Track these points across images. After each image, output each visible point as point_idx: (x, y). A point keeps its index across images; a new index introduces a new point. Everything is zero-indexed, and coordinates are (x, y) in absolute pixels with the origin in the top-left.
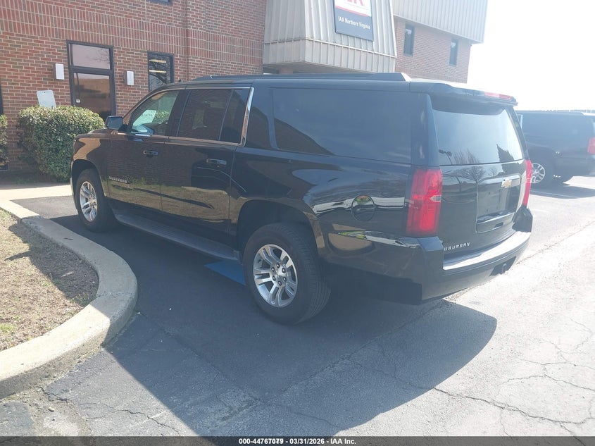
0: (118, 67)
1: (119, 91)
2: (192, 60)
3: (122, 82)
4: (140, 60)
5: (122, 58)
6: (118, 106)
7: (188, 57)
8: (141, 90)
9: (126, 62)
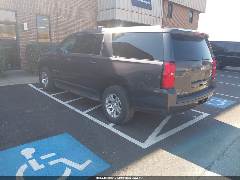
0: (20, 21)
1: (20, 33)
2: (60, 18)
3: (22, 29)
4: (31, 18)
5: (22, 17)
6: (20, 41)
7: (57, 17)
8: (33, 33)
9: (24, 18)
